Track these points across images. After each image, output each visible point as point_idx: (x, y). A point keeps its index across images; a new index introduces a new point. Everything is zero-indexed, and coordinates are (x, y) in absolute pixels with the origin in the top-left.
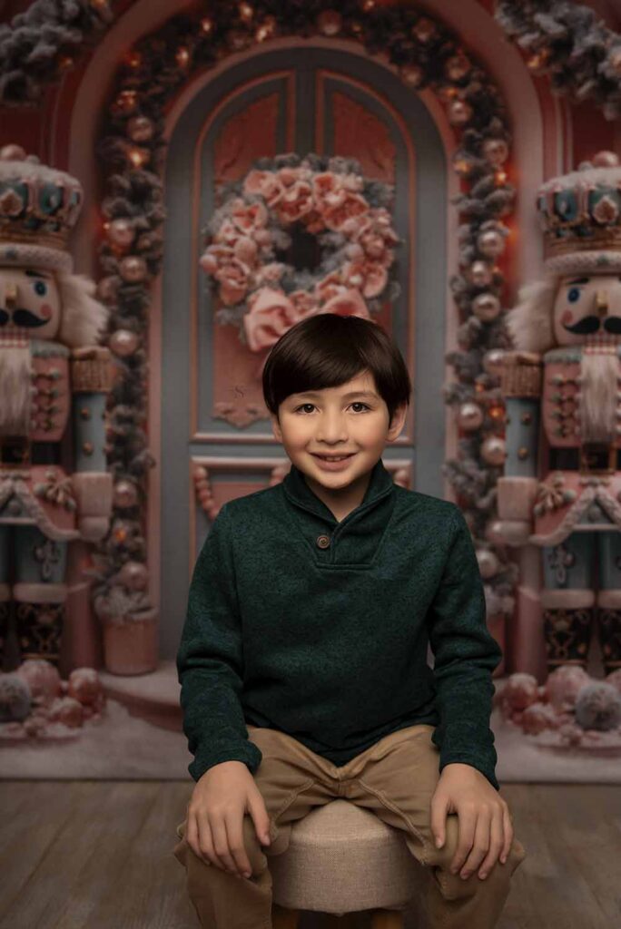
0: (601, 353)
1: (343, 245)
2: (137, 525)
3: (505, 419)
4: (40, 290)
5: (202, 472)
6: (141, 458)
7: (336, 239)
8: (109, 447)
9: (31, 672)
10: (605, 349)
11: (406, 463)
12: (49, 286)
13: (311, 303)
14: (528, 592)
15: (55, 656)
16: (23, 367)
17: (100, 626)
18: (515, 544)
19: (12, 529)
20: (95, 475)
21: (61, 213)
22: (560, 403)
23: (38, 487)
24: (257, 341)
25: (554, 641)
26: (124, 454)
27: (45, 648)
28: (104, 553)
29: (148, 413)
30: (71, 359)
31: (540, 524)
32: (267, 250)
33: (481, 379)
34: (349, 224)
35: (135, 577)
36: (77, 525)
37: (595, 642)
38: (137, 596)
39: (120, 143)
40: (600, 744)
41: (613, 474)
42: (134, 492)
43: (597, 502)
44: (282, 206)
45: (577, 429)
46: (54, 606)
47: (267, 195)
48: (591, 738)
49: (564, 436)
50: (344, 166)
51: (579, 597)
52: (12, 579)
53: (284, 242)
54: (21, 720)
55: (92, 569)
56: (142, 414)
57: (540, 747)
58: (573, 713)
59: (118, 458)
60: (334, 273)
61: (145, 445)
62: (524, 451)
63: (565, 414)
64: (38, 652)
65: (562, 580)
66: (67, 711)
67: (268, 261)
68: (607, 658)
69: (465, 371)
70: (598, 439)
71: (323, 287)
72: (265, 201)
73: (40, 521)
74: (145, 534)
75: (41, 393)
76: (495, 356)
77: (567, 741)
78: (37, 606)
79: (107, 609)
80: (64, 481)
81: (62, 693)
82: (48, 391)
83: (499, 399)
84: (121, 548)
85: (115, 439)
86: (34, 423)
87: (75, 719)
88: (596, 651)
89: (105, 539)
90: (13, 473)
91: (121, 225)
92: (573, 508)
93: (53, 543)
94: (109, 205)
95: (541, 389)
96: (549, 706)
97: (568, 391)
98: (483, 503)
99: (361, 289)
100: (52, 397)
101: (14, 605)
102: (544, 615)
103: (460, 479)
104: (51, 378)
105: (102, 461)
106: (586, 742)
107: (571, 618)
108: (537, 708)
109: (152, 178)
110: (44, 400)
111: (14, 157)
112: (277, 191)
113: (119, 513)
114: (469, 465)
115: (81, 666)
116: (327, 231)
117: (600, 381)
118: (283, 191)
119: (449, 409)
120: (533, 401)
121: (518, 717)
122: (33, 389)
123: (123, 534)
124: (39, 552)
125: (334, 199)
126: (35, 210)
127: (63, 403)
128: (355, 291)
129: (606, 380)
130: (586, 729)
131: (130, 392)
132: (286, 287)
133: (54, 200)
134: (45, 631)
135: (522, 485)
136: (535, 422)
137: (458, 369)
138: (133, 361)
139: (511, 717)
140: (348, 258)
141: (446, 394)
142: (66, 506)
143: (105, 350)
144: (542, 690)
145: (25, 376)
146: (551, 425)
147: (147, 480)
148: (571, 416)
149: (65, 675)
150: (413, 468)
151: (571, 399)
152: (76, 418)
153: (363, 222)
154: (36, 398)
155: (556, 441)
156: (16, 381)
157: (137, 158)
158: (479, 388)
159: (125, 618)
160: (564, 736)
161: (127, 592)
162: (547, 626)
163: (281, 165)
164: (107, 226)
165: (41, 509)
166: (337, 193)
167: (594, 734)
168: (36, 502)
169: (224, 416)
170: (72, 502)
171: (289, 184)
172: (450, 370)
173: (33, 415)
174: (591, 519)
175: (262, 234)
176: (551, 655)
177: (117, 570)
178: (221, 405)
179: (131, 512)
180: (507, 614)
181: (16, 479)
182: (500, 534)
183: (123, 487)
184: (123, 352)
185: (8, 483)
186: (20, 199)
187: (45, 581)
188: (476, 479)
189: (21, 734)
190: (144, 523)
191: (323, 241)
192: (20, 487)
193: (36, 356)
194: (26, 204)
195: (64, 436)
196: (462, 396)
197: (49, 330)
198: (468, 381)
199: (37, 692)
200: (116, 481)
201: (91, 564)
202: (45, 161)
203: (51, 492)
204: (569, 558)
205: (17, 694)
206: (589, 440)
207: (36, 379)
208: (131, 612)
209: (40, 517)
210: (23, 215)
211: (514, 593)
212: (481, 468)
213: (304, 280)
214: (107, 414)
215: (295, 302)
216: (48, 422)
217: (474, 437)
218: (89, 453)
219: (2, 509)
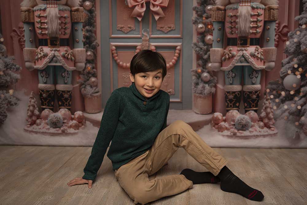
0: (245, 5)
2: (94, 65)
3: (213, 28)
5: (114, 47)
6: (94, 43)
8: (84, 40)
9: (62, 112)
10: (246, 4)
11: (180, 44)
14: (220, 86)
15: (70, 107)
16: (56, 14)
17: (83, 98)
18: (215, 70)
19: (55, 66)
20: (80, 49)
22: (231, 23)
23: (62, 53)
24: (131, 4)
25: (228, 102)
26: (89, 42)
27: (66, 105)
28: (84, 75)
29: (96, 29)
30: (71, 11)
31: (224, 63)
33: (205, 15)
35: (93, 82)
36: (75, 66)
37: (242, 102)
38: (95, 88)
40: (243, 135)
41: (249, 47)
42: (92, 54)
43: (243, 56)
45: (237, 32)
46: (69, 92)
48: (240, 133)
49: (232, 34)
51: (237, 88)
52: (55, 83)
54: (60, 128)
55: (80, 80)
56: (94, 29)
57: (223, 136)
58: (234, 125)
59: (87, 43)
61: (96, 39)
62: (219, 39)
63: (232, 27)
64: (65, 106)
65: (231, 82)
66: (74, 124)
68: (246, 107)
69: (199, 13)
70: (244, 35)
73: (63, 64)
74: (96, 69)
75: (62, 23)
76: (209, 7)
77: (232, 133)
78: (63, 91)
79: (85, 92)
80: (70, 51)
81: (72, 119)
82: (64, 22)
83: (210, 22)
84: (89, 73)
85: (86, 37)
86: (60, 32)
87: (77, 127)
88: (242, 105)
89: (84, 70)
90: (54, 49)
92: (235, 58)
93: (67, 71)
95: (225, 18)
96: (226, 123)
97: (234, 19)
98: (206, 57)
100: (65, 24)
101: (56, 91)
102: (225, 93)
103: (197, 49)
104: (65, 18)
105: (82, 44)
106: (238, 134)
107: (234, 94)
108: (223, 124)
110: (63, 25)
113: (88, 61)
114: (201, 44)
115: (78, 111)
117: (245, 15)
119: (194, 25)
120: (222, 23)
121: (216, 126)
122: (59, 21)
123: (89, 68)
124: (63, 74)
127: (69, 26)
129: (246, 15)
130: (238, 130)
131: (90, 22)
134: (66, 99)
135: (218, 51)
136: (222, 29)
137: (197, 12)
138: (91, 11)
139: (214, 126)
141: (193, 20)
142: (71, 59)
143: (82, 8)
144: (224, 118)
145: (56, 17)
146: (228, 30)
147: (96, 51)
148: (235, 27)
149: (73, 114)
150: (182, 45)
151: (235, 22)
152: (73, 30)
154: (60, 24)
155: (230, 36)
156: (54, 18)
158: (204, 18)
159: (91, 95)
160: (231, 132)
161: (91, 87)
162: (226, 97)
165: (63, 61)
167: (241, 131)
168: (62, 58)
169: (120, 29)
170: (73, 58)
172: (194, 12)
173: (60, 30)
174: (241, 62)
176: (228, 107)
177: (88, 80)
178: (120, 26)
179: (92, 61)
180: (213, 93)
181: (55, 51)
182: (211, 67)
183: (89, 53)
184: (87, 8)
185: (53, 52)
187: (66, 84)
188: (203, 49)
189: (60, 132)
190: (96, 64)
192: (57, 53)
193: (60, 10)
195: (70, 36)
196: (198, 21)
197: (63, 2)
198: (200, 16)
199: (64, 119)
200: (87, 51)
201: (80, 78)
203: (66, 55)
204: (234, 75)
205: (58, 119)
206: (241, 35)
207: (60, 18)
208: (92, 93)
209: (63, 63)
211: (215, 87)
212: (205, 45)
214: (83, 29)
216: (64, 32)
217: (202, 35)
218: (78, 42)
219: (51, 60)
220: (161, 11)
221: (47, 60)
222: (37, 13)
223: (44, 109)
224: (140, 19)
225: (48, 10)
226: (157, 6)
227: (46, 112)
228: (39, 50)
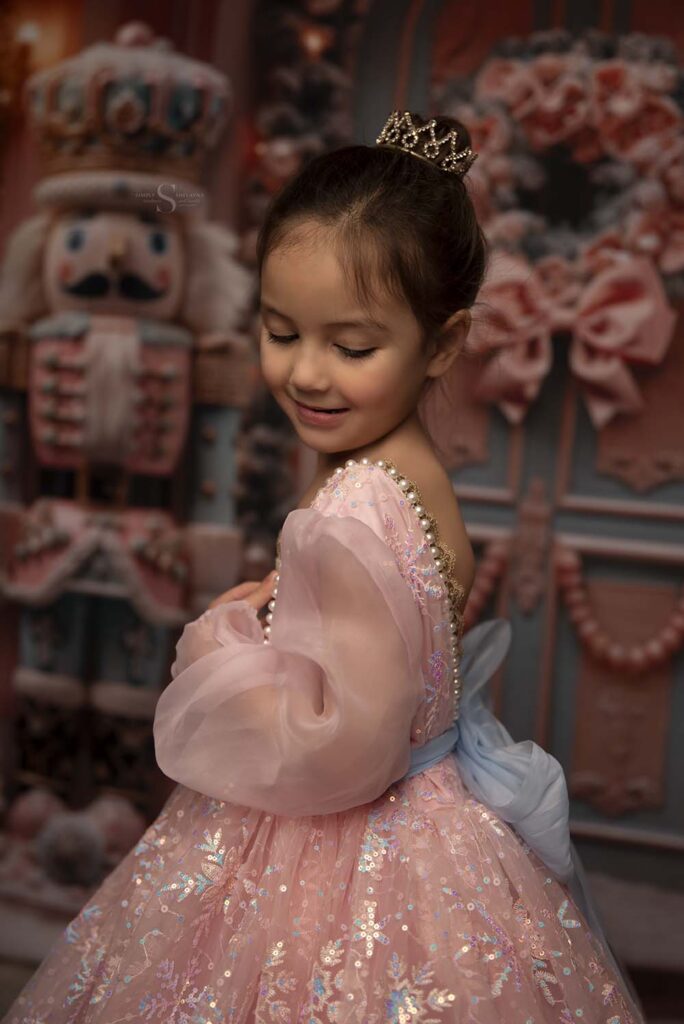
1: (629, 185)
4: (158, 245)
7: (621, 173)
9: (106, 815)
12: (172, 241)
13: (570, 278)
15: (141, 797)
16: (127, 360)
19: (96, 602)
20: (216, 529)
21: (198, 128)
23: (134, 540)
26: (261, 502)
30: (195, 353)
32: (505, 191)
34: (646, 147)
39: (291, 20)
44: (536, 119)
47: (512, 99)
50: (645, 50)
52: (90, 673)
53: (533, 177)
56: (292, 443)
59: (253, 507)
60: (611, 231)
61: (293, 490)
67: (505, 208)
71: (593, 252)
72: (509, 109)
73: (134, 592)
75: (149, 401)
78: (120, 720)
80: (171, 535)
82: (159, 399)
85: (249, 477)
86: (136, 446)
90: (103, 517)
91: (283, 148)
93: (150, 628)
94: (267, 116)
99: (656, 257)
100: (163, 408)
101: (88, 714)
104: (165, 381)
105: (225, 507)
109: (334, 74)
110: (153, 412)
111: (138, 43)
112: (528, 94)
116: (605, 159)
118: (539, 92)
122: (137, 395)
124: (129, 639)
125: (623, 106)
126: (161, 123)
127: (178, 418)
128: (646, 262)
132: (530, 250)
133: (188, 108)
134: (130, 758)
140: (637, 205)
142: (171, 574)
143: (246, 340)
145: (128, 374)
152: (197, 442)
153: (668, 144)
154: (144, 407)
156: (115, 382)
157: (314, 42)
163: (540, 50)
164: (261, 149)
165: (136, 575)
166: (628, 95)
168: (130, 564)
170: (181, 569)
171: (549, 81)
173: (138, 433)
175: (500, 165)
181: (107, 526)
183: (256, 553)
185: (95, 532)
186: (138, 106)
187: (134, 683)
191: (599, 176)
192: (111, 540)
193: (148, 347)
194: (148, 112)
195: (177, 468)
197: (166, 306)
199: (111, 847)
200: (247, 541)
202: (181, 46)
203: (152, 553)
207: (145, 379)
209: (135, 586)
210: (143, 131)
213: (562, 240)
214: (241, 438)
215: (544, 276)
216: (156, 445)
218: (209, 497)
219: (84, 568)
220: (625, 382)
221: (62, 564)
222: (45, 352)
223: (24, 789)
224: (514, 413)
225: (94, 341)
226: (608, 354)
227: (35, 802)
228: (33, 517)
